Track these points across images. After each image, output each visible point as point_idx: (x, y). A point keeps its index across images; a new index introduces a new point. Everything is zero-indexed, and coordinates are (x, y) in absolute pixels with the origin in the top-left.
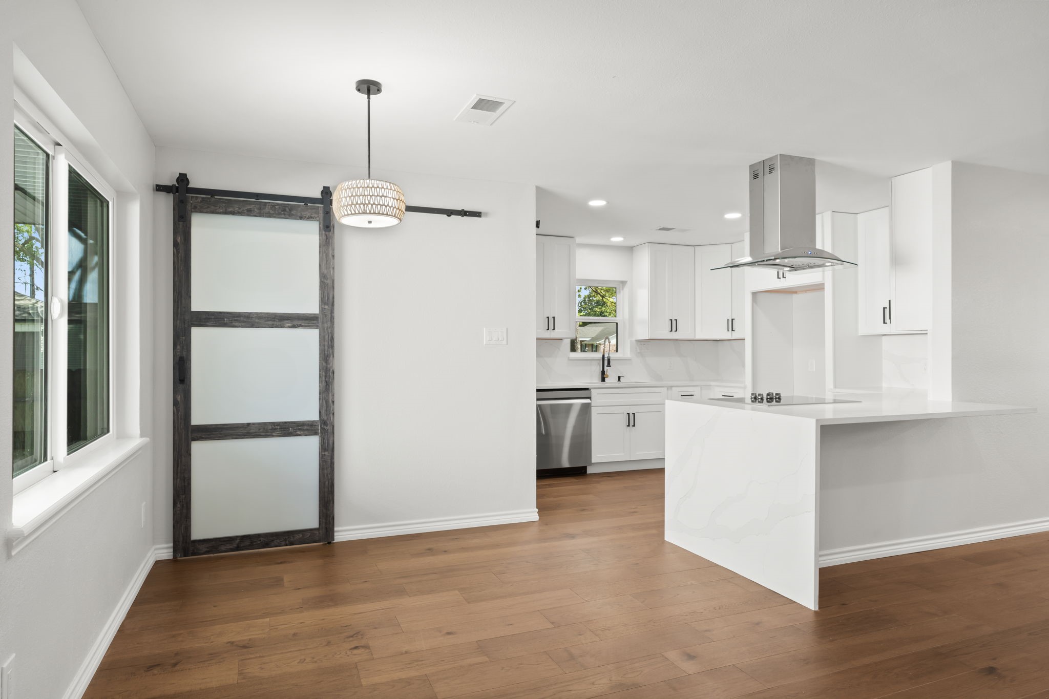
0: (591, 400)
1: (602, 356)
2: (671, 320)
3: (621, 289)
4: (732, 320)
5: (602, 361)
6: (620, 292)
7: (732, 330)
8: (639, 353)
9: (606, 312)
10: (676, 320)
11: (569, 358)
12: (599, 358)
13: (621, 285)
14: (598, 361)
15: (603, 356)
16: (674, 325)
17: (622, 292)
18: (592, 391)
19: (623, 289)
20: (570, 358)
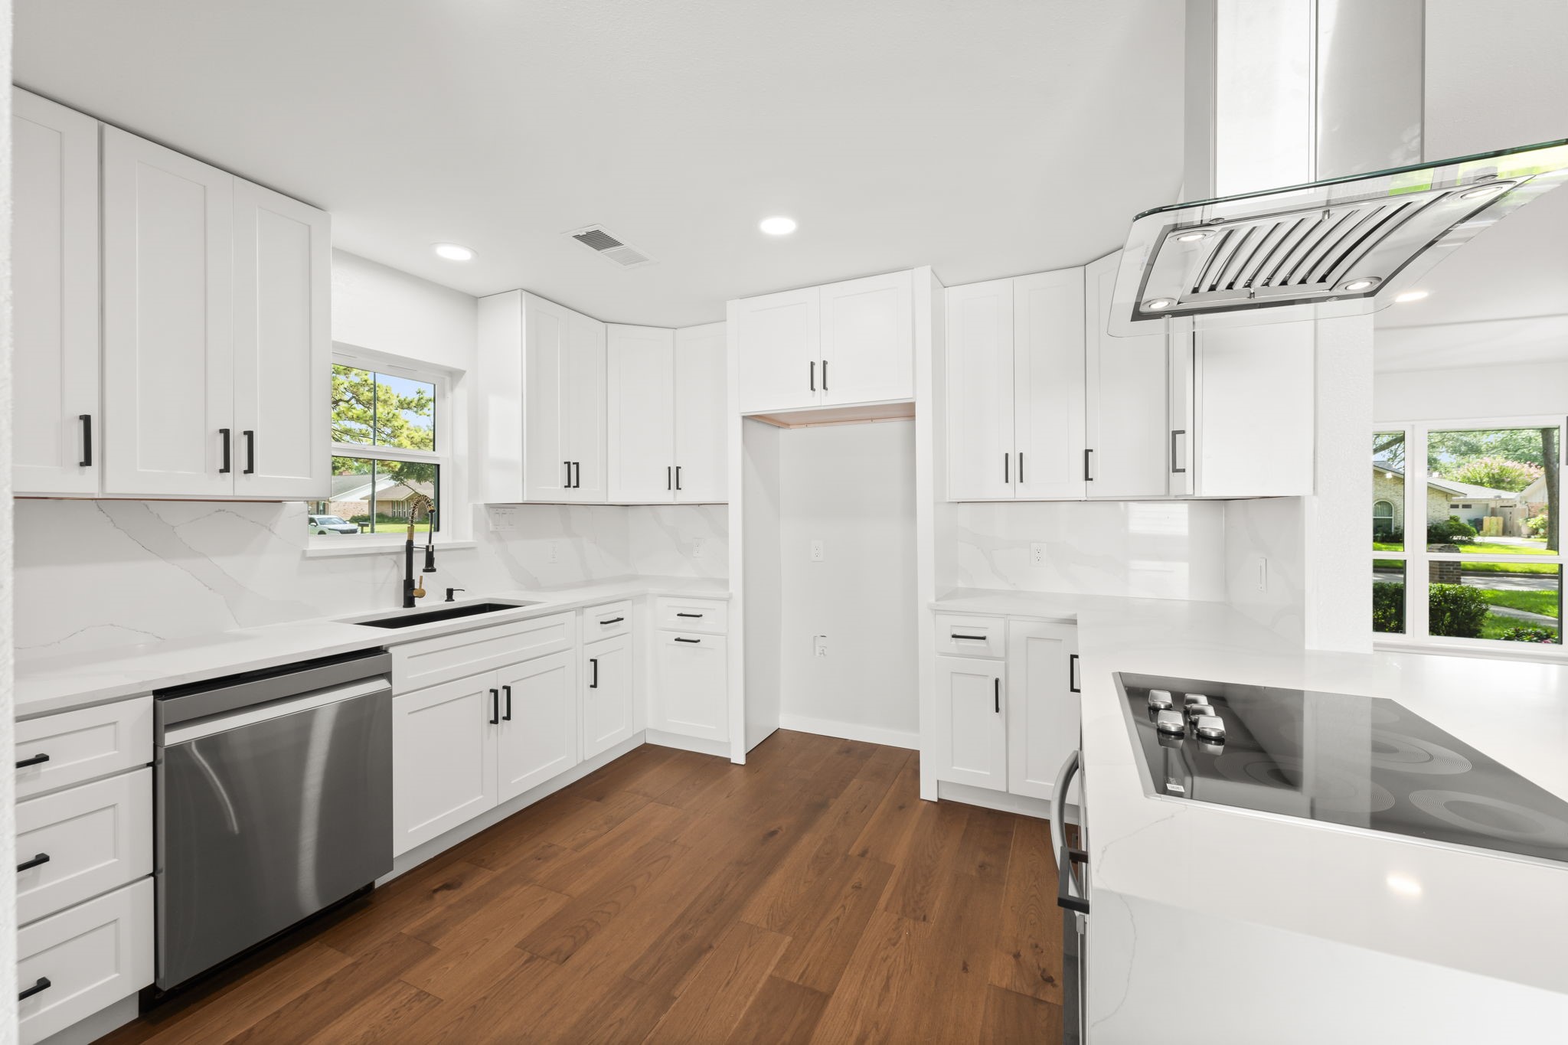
0: (391, 682)
1: (404, 543)
2: (568, 463)
3: (448, 387)
4: (678, 468)
5: (404, 557)
6: (444, 396)
7: (678, 488)
8: (492, 532)
9: (338, 462)
10: (577, 464)
11: (304, 552)
12: (399, 550)
13: (448, 379)
14: (394, 557)
15: (410, 544)
16: (573, 474)
17: (449, 395)
18: (391, 650)
19: (452, 389)
20: (308, 555)
